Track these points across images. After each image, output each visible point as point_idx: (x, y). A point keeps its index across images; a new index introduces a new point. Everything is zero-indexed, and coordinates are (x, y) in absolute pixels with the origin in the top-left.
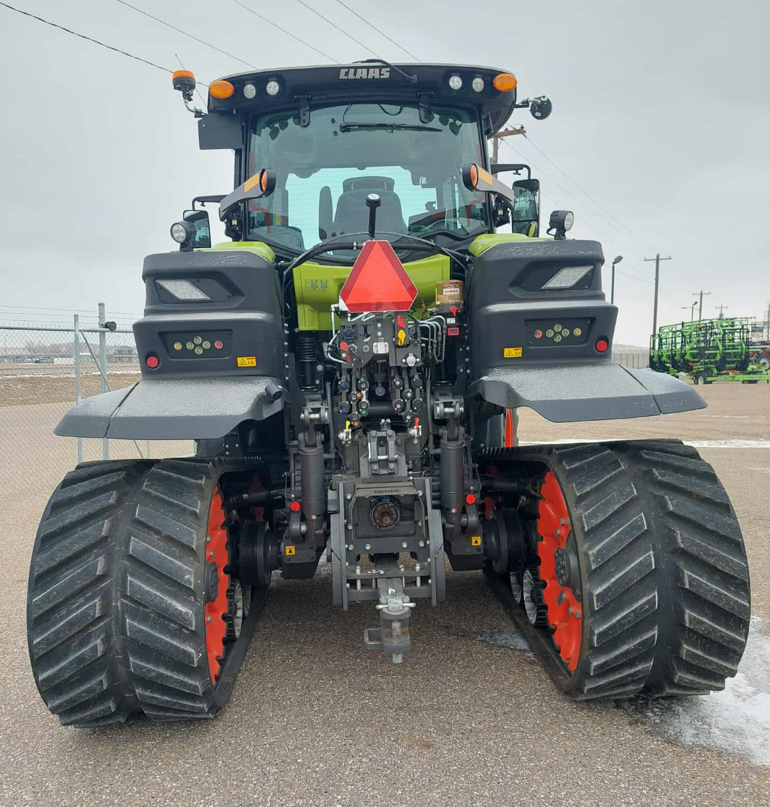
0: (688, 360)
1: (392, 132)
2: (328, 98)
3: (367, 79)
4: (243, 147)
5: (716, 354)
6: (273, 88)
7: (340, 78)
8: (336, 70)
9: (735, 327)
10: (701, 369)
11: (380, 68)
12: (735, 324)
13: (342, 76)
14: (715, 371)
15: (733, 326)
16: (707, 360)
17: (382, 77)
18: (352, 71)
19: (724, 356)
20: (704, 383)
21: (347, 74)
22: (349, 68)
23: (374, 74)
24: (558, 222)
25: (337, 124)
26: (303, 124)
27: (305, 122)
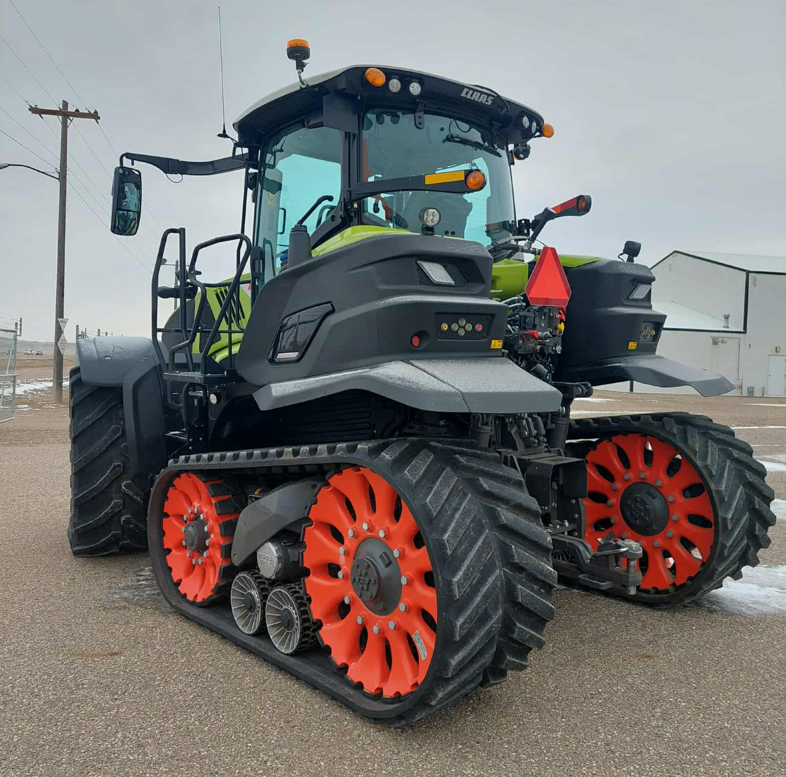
1: (476, 150)
2: (439, 108)
3: (477, 102)
4: (357, 133)
6: (415, 88)
7: (462, 95)
8: (461, 87)
11: (489, 95)
13: (463, 95)
17: (486, 103)
18: (471, 92)
21: (467, 93)
22: (470, 89)
23: (483, 99)
24: (632, 249)
25: (445, 133)
26: (418, 126)
27: (420, 124)
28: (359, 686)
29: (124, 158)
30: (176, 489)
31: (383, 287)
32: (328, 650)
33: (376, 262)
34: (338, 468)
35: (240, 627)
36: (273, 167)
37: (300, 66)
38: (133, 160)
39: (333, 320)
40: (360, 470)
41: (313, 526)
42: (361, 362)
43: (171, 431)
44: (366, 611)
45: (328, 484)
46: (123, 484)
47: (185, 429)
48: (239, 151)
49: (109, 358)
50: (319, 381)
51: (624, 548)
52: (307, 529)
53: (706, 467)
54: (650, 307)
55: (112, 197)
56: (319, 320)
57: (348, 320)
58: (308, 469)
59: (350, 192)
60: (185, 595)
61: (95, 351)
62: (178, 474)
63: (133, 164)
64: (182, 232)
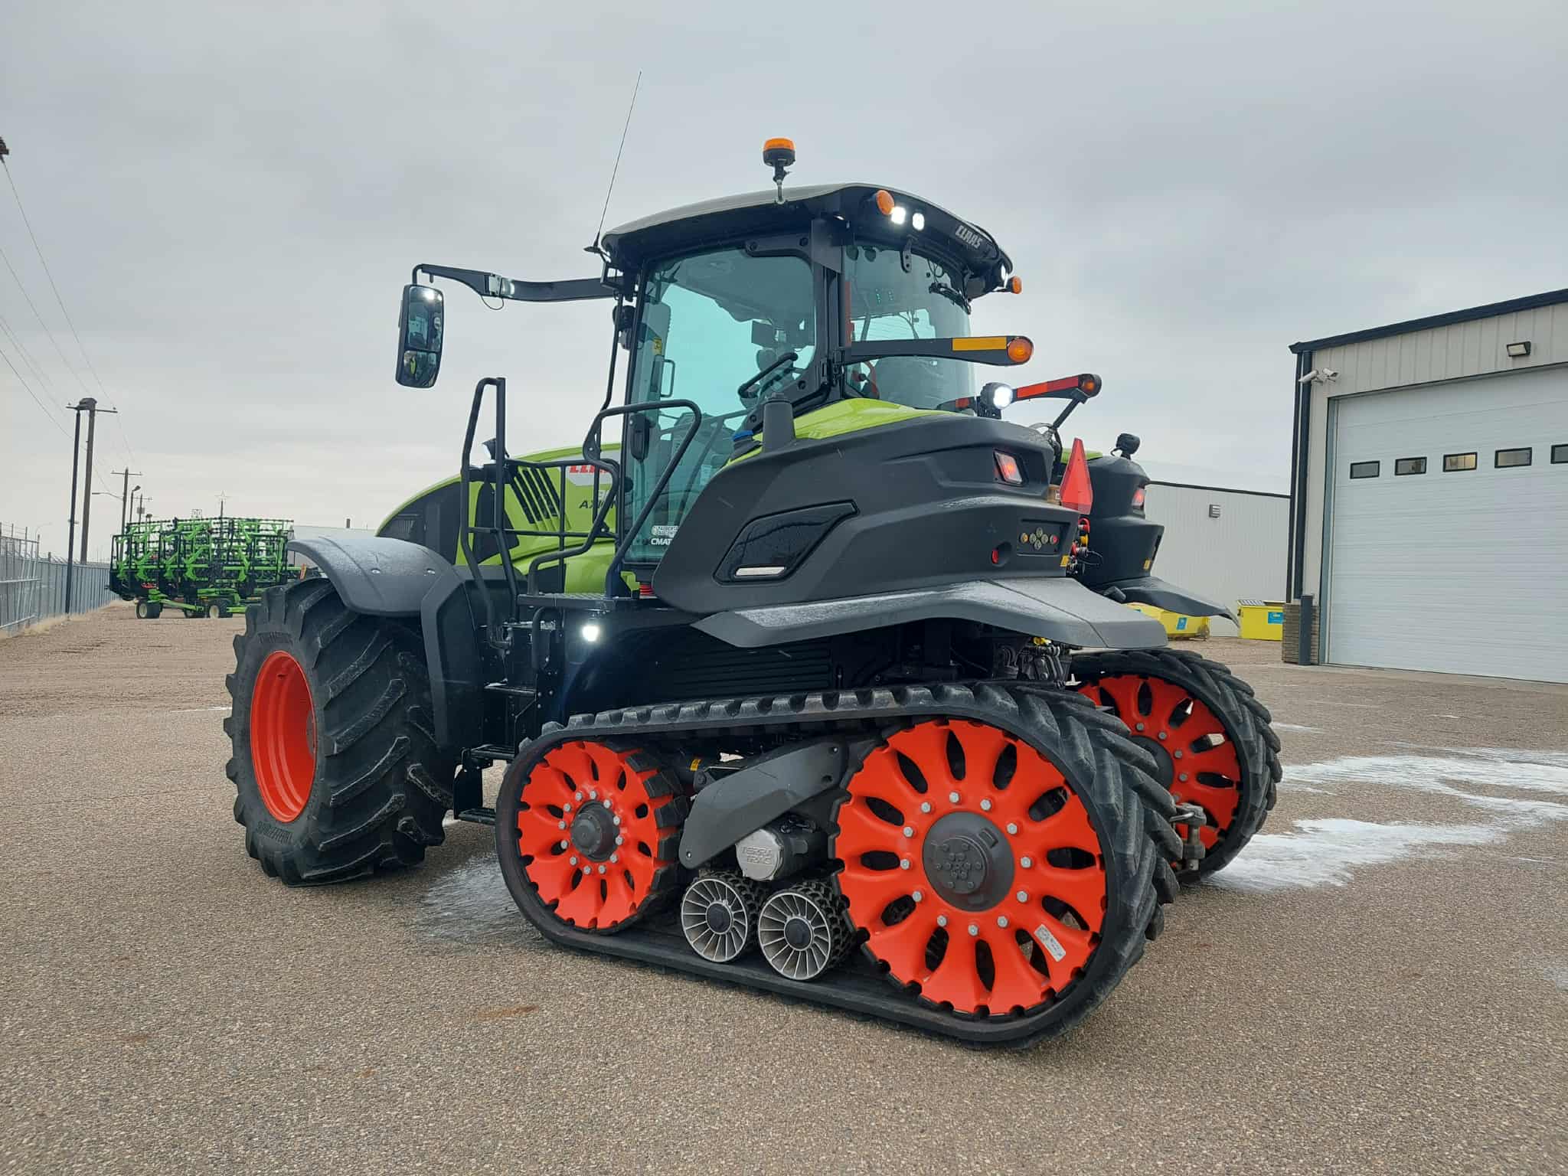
0: (189, 578)
4: (839, 271)
5: (239, 571)
6: (919, 221)
9: (261, 533)
10: (214, 595)
11: (979, 236)
12: (261, 528)
13: (957, 233)
14: (237, 597)
15: (259, 531)
16: (225, 581)
17: (975, 246)
18: (966, 231)
19: (252, 575)
20: (220, 617)
21: (961, 232)
23: (973, 241)
24: (1128, 444)
25: (931, 280)
26: (905, 268)
27: (908, 266)
28: (946, 1007)
29: (419, 271)
30: (548, 765)
31: (946, 484)
32: (885, 967)
33: (938, 451)
34: (907, 722)
35: (702, 954)
36: (657, 300)
37: (780, 175)
38: (431, 274)
39: (858, 524)
40: (947, 724)
41: (851, 802)
42: (916, 582)
43: (491, 682)
44: (946, 907)
45: (885, 744)
46: (410, 769)
47: (506, 680)
48: (612, 273)
49: (378, 572)
50: (843, 607)
51: (1187, 813)
52: (842, 806)
53: (1231, 712)
54: (1143, 517)
55: (399, 330)
56: (829, 524)
57: (888, 526)
58: (840, 726)
59: (843, 352)
60: (571, 921)
61: (348, 560)
62: (557, 744)
63: (431, 281)
64: (500, 383)
